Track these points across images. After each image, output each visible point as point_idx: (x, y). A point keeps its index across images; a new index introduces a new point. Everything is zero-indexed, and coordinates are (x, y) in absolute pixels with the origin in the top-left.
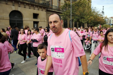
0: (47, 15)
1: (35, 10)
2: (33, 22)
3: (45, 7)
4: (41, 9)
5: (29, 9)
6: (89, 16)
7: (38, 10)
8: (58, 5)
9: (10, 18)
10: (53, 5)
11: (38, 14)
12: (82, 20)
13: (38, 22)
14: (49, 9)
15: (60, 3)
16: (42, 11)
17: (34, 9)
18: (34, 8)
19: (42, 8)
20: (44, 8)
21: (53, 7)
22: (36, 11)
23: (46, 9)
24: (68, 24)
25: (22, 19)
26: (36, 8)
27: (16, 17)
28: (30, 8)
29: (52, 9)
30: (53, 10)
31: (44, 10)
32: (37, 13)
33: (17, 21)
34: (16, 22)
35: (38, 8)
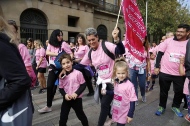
0: (94, 21)
1: (72, 10)
2: (67, 33)
3: (92, 3)
4: (83, 9)
5: (60, 7)
7: (78, 9)
8: (116, 3)
9: (21, 23)
10: (107, 1)
11: (78, 18)
12: (168, 29)
14: (98, 10)
16: (86, 11)
17: (70, 7)
18: (71, 5)
19: (87, 6)
20: (90, 6)
21: (107, 6)
22: (74, 12)
23: (93, 8)
25: (47, 26)
26: (75, 6)
27: (34, 22)
28: (62, 5)
29: (104, 9)
30: (107, 11)
31: (90, 10)
32: (77, 16)
33: (36, 29)
34: (34, 33)
35: (78, 6)
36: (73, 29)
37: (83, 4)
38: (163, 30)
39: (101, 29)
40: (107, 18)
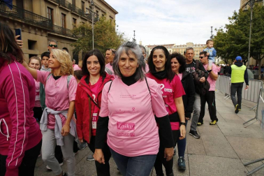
2: (28, 55)
4: (39, 33)
7: (36, 34)
8: (63, 25)
10: (55, 24)
11: (36, 42)
15: (65, 21)
16: (41, 35)
17: (30, 33)
18: (30, 30)
19: (42, 31)
20: (46, 31)
21: (56, 29)
22: (32, 37)
26: (33, 32)
29: (54, 32)
31: (45, 35)
32: (35, 40)
35: (36, 31)
36: (32, 52)
37: (40, 29)
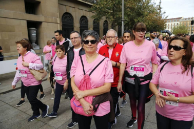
0: (59, 8)
2: (25, 22)
6: (146, 13)
12: (139, 19)
13: (40, 23)
24: (100, 30)
38: (135, 20)
39: (66, 17)
40: (73, 5)
